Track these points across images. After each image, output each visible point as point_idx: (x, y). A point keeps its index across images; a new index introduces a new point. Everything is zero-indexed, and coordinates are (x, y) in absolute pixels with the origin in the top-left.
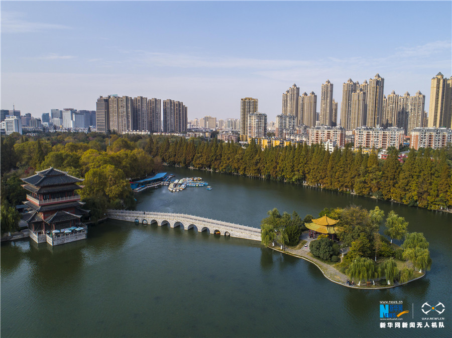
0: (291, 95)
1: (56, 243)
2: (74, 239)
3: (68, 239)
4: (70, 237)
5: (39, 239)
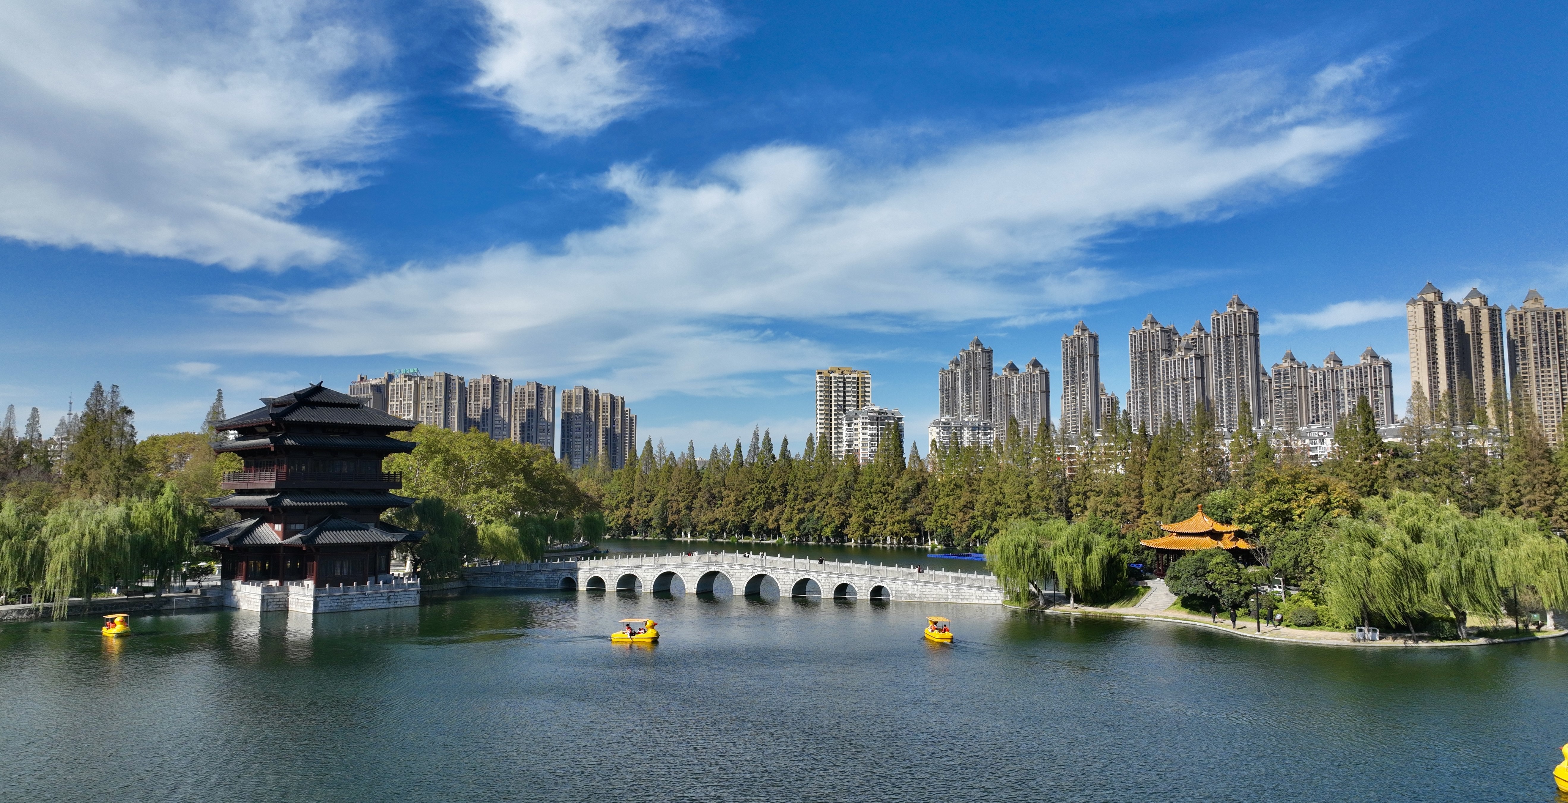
0: (968, 371)
1: (326, 605)
2: (382, 601)
3: (362, 599)
4: (369, 594)
5: (265, 598)
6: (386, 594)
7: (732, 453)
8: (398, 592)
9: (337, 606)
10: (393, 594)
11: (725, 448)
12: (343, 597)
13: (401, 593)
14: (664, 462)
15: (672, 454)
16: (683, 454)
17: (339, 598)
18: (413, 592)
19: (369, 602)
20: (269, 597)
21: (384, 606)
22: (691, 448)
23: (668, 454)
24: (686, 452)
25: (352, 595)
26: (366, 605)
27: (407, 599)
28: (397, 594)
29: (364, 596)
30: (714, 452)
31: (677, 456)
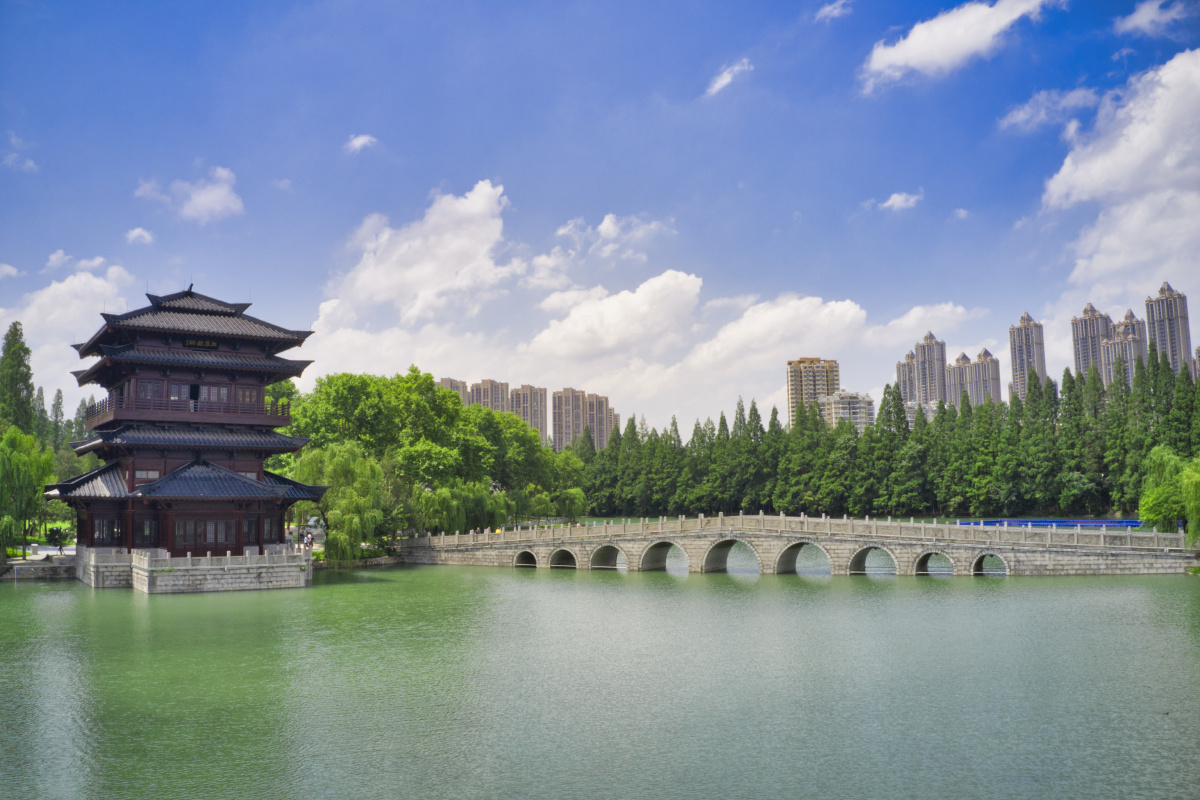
1: (167, 583)
2: (249, 580)
3: (220, 577)
4: (229, 570)
5: (101, 570)
6: (255, 571)
7: (717, 427)
8: (273, 567)
9: (183, 585)
10: (264, 570)
11: (709, 421)
12: (191, 573)
13: (277, 570)
14: (646, 439)
15: (654, 430)
16: (665, 431)
17: (186, 573)
18: (294, 569)
19: (230, 581)
20: (105, 569)
21: (252, 586)
22: (674, 424)
23: (650, 431)
24: (669, 428)
25: (205, 570)
26: (226, 586)
27: (287, 578)
28: (271, 570)
29: (221, 572)
30: (697, 427)
31: (660, 433)
